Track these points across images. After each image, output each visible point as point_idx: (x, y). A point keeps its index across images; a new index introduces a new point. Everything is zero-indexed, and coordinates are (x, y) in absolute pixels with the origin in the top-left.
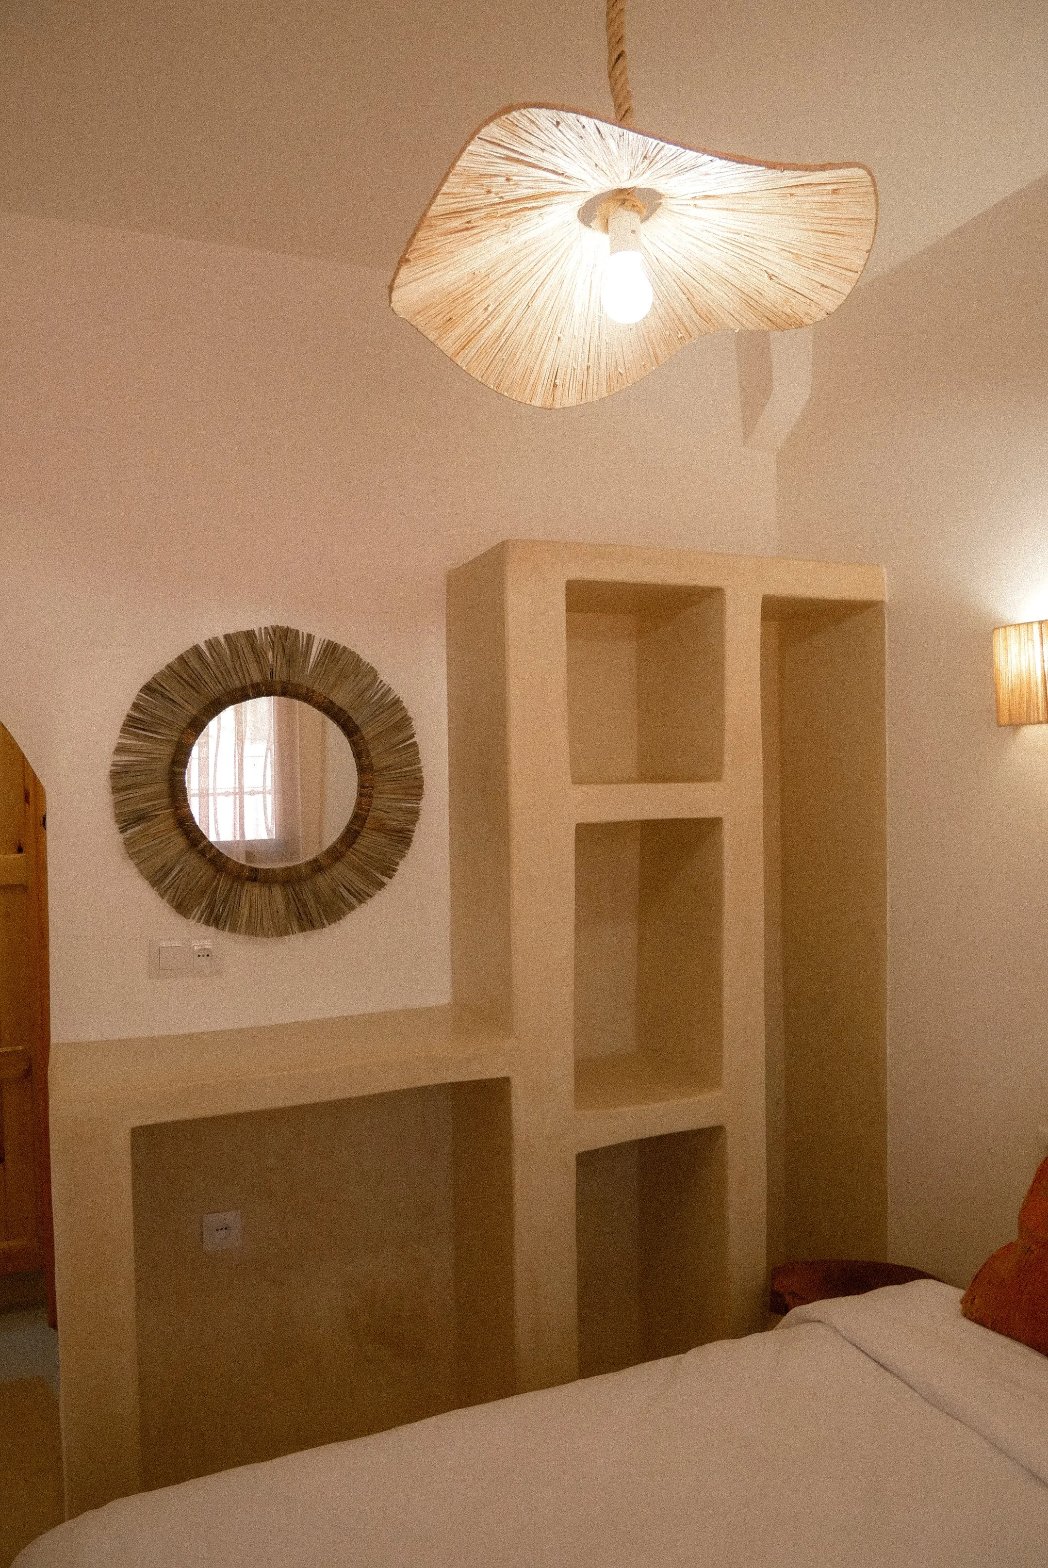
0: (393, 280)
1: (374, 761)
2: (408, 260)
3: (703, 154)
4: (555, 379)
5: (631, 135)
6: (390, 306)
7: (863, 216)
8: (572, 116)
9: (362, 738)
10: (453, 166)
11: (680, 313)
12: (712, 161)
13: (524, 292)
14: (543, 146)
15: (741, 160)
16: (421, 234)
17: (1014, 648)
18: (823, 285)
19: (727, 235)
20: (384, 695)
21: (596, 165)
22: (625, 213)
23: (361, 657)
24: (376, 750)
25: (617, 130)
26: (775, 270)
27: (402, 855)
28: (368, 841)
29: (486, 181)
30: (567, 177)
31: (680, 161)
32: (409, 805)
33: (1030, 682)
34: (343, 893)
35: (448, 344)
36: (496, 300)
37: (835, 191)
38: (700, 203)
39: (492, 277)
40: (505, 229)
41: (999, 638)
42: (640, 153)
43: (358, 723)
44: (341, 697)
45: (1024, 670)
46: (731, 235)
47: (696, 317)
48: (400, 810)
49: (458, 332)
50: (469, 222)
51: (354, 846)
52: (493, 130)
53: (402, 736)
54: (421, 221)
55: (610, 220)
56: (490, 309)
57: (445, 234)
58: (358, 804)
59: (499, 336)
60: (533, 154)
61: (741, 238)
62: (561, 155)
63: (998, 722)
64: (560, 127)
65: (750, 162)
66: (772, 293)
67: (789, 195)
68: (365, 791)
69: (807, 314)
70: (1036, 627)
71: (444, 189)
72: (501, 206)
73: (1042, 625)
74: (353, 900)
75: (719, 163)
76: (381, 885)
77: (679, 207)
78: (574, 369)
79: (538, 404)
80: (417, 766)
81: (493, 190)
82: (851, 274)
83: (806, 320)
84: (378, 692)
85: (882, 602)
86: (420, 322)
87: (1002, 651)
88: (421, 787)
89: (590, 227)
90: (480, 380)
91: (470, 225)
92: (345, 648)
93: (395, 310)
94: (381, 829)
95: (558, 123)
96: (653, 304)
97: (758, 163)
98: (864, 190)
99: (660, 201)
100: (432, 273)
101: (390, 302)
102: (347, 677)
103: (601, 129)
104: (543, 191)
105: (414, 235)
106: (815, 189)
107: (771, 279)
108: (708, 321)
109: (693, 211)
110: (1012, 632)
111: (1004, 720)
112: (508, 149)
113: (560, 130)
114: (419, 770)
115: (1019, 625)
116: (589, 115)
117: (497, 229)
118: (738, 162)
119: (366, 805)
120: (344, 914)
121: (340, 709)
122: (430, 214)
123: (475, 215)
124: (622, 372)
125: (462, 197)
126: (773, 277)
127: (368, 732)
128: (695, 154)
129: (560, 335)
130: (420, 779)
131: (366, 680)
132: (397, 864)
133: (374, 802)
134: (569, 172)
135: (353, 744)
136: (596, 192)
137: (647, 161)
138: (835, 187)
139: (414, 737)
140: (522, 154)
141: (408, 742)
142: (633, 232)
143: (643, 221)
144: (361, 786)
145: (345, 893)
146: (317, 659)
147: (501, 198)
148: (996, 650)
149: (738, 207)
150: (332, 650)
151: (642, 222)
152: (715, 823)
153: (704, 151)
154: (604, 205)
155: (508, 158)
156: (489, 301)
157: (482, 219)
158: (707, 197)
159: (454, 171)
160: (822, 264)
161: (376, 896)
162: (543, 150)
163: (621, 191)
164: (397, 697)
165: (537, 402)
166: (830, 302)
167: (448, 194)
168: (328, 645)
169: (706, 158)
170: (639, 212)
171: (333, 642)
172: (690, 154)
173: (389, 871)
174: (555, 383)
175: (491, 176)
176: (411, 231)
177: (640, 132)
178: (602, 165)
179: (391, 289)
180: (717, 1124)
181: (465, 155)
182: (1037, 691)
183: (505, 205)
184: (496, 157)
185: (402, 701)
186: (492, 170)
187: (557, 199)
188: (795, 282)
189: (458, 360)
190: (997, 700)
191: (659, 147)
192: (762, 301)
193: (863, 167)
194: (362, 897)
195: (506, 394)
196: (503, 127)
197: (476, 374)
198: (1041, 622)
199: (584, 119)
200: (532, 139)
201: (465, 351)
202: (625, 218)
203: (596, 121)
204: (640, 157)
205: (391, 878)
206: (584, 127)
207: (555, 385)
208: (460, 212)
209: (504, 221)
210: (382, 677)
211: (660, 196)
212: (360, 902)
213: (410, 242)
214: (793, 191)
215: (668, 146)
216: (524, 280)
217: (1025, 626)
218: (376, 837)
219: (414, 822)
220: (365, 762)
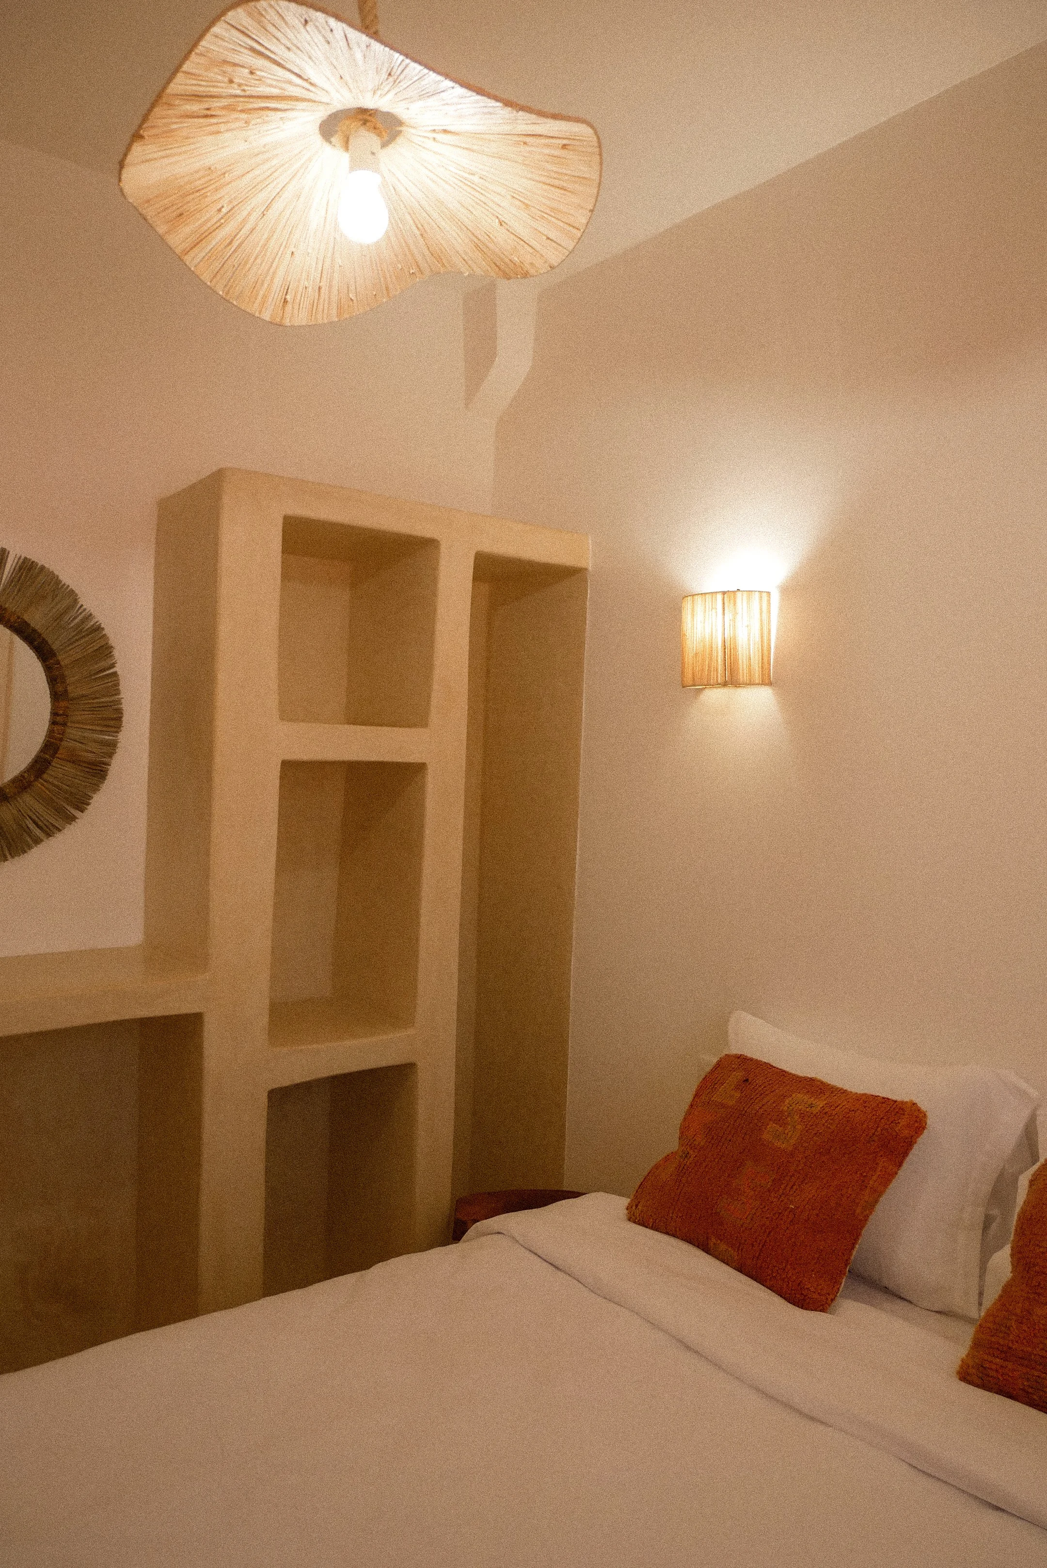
0: (125, 155)
1: (69, 688)
2: (142, 137)
3: (446, 79)
4: (286, 295)
5: (377, 46)
6: (119, 185)
7: (587, 176)
8: (319, 15)
9: (58, 663)
10: (195, 45)
11: (412, 247)
12: (453, 88)
13: (262, 197)
14: (289, 45)
15: (480, 91)
16: (157, 111)
17: (699, 616)
18: (548, 238)
19: (462, 173)
20: (83, 621)
21: (341, 77)
22: (366, 134)
23: (61, 578)
24: (72, 677)
25: (364, 38)
26: (505, 217)
27: (96, 788)
28: (59, 770)
29: (229, 69)
30: (311, 84)
31: (423, 83)
32: (107, 737)
33: (712, 647)
34: (30, 826)
35: (178, 239)
36: (230, 202)
37: (564, 146)
38: (440, 137)
39: (228, 177)
40: (245, 125)
41: (687, 605)
42: (385, 70)
43: (54, 647)
44: (37, 619)
45: (707, 636)
46: (466, 175)
47: (427, 253)
48: (95, 741)
49: (187, 230)
50: (208, 109)
51: (45, 776)
52: (238, 15)
53: (103, 664)
54: (159, 96)
55: (351, 138)
56: (224, 210)
57: (182, 116)
58: (50, 733)
59: (232, 240)
60: (280, 52)
61: (476, 179)
62: (306, 58)
63: (682, 684)
64: (308, 27)
65: (489, 96)
66: (501, 237)
67: (522, 143)
68: (58, 719)
69: (532, 264)
70: (720, 597)
71: (186, 67)
72: (242, 99)
73: (725, 595)
74: (38, 832)
75: (460, 91)
76: (71, 819)
77: (419, 138)
78: (306, 288)
79: (268, 319)
80: (116, 697)
81: (236, 80)
82: (575, 231)
83: (532, 271)
84: (78, 616)
85: (586, 569)
86: (150, 212)
87: (689, 617)
88: (119, 719)
89: (330, 142)
90: (209, 283)
91: (209, 113)
92: (43, 568)
93: (125, 191)
94: (74, 760)
95: (306, 21)
96: (387, 232)
97: (496, 98)
98: (589, 150)
99: (400, 129)
100: (167, 157)
101: (120, 180)
102: (44, 597)
103: (348, 36)
104: (287, 93)
105: (150, 110)
106: (547, 141)
107: (501, 225)
108: (439, 260)
109: (430, 144)
110: (699, 599)
111: (688, 679)
112: (253, 39)
113: (307, 31)
114: (119, 702)
115: (705, 594)
116: (338, 18)
117: (237, 124)
118: (478, 93)
119: (59, 734)
120: (30, 848)
121: (34, 630)
122: (169, 90)
123: (216, 104)
124: (352, 298)
125: (201, 80)
126: (503, 224)
127: (64, 659)
128: (439, 78)
129: (294, 250)
130: (119, 712)
131: (67, 602)
132: (91, 798)
133: (68, 730)
134: (314, 79)
135: (48, 669)
136: (339, 107)
137: (391, 79)
138: (565, 142)
139: (114, 667)
140: (267, 48)
141: (108, 672)
142: (373, 153)
143: (384, 145)
144: (54, 714)
145: (32, 826)
146: (11, 575)
147: (244, 90)
148: (684, 617)
149: (475, 147)
150: (27, 567)
151: (381, 148)
152: (419, 769)
153: (447, 76)
154: (347, 122)
155: (253, 50)
156: (224, 202)
157: (223, 108)
158: (445, 131)
159: (197, 51)
160: (550, 218)
161: (65, 831)
162: (289, 49)
163: (363, 111)
164: (98, 623)
165: (266, 316)
166: (554, 257)
167: (189, 73)
168: (24, 562)
169: (448, 83)
170: (379, 135)
171: (30, 560)
172: (433, 76)
173: (82, 804)
174: (285, 299)
175: (235, 65)
176: (148, 106)
177: (386, 44)
178: (347, 77)
179: (121, 165)
180: (408, 1061)
181: (208, 37)
182: (717, 656)
183: (246, 100)
184: (240, 45)
185: (103, 629)
186: (237, 59)
187: (301, 105)
188: (524, 233)
189: (187, 259)
190: (683, 663)
191: (404, 64)
192: (491, 245)
193: (592, 127)
194: (49, 831)
195: (235, 303)
196: (250, 14)
197: (206, 277)
198: (724, 593)
199: (332, 22)
200: (279, 35)
201: (196, 250)
202: (366, 139)
203: (344, 25)
204: (384, 76)
205: (82, 812)
206: (332, 30)
207: (285, 301)
208: (198, 96)
209: (244, 116)
210: (82, 601)
211: (400, 123)
212: (49, 835)
213: (145, 118)
214: (528, 139)
215: (414, 65)
216: (260, 187)
217: (710, 596)
218: (69, 768)
219: (111, 755)
220: (60, 688)
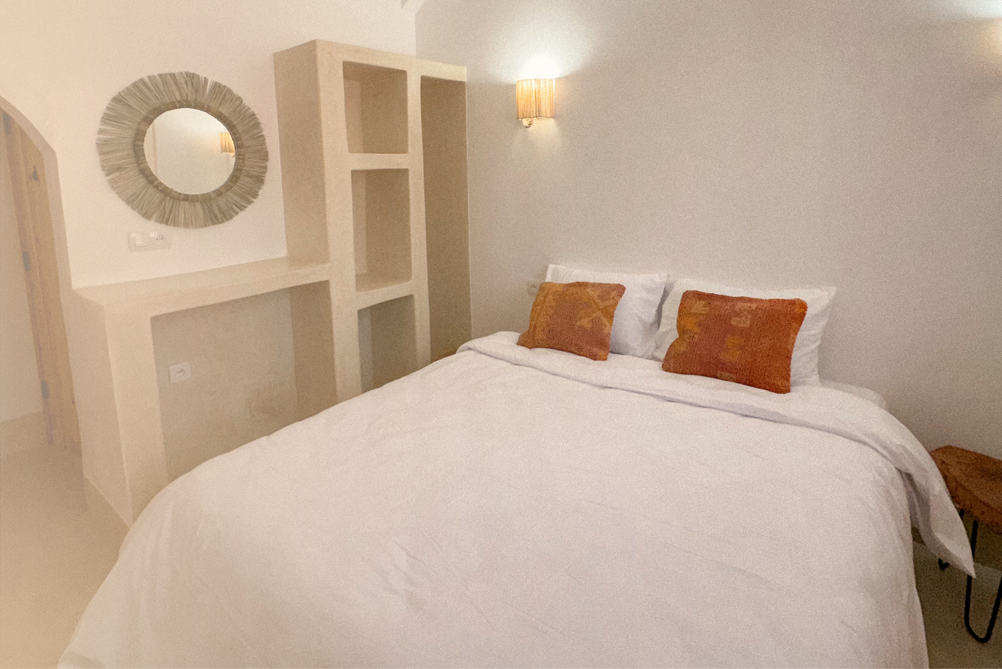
1: (243, 143)
20: (246, 111)
24: (244, 137)
27: (260, 188)
28: (244, 181)
32: (262, 165)
33: (531, 102)
41: (518, 85)
44: (225, 111)
48: (258, 167)
51: (237, 183)
53: (257, 131)
74: (237, 210)
76: (250, 202)
80: (265, 146)
84: (244, 109)
85: (465, 82)
88: (267, 156)
94: (249, 175)
102: (227, 100)
110: (524, 83)
111: (521, 116)
114: (266, 148)
115: (526, 80)
119: (241, 163)
120: (233, 216)
121: (225, 116)
127: (240, 129)
130: (267, 152)
131: (238, 102)
132: (258, 192)
133: (244, 162)
135: (233, 134)
139: (262, 132)
141: (260, 135)
145: (234, 206)
146: (211, 90)
150: (218, 86)
152: (405, 171)
161: (249, 208)
164: (253, 112)
168: (215, 84)
171: (218, 83)
173: (255, 195)
180: (410, 294)
182: (533, 105)
185: (255, 115)
194: (242, 208)
205: (255, 199)
212: (241, 210)
218: (247, 179)
219: (264, 173)
220: (239, 142)
